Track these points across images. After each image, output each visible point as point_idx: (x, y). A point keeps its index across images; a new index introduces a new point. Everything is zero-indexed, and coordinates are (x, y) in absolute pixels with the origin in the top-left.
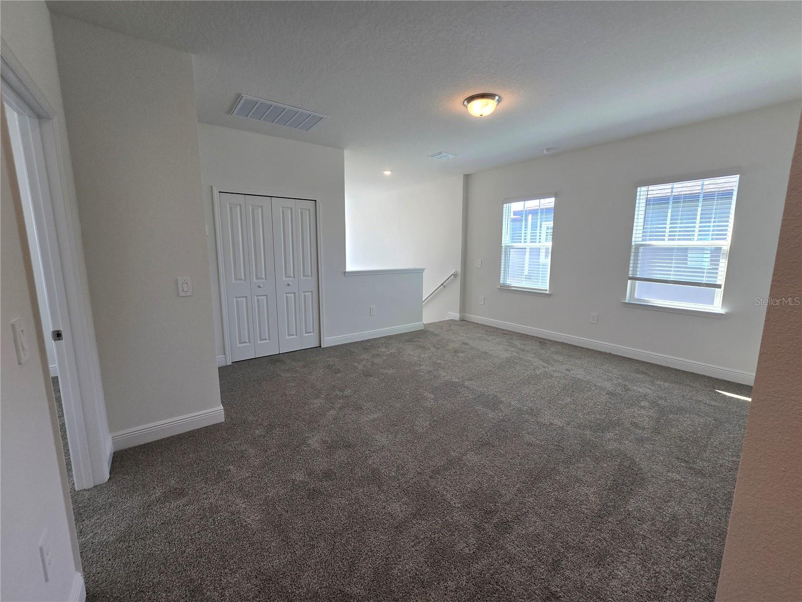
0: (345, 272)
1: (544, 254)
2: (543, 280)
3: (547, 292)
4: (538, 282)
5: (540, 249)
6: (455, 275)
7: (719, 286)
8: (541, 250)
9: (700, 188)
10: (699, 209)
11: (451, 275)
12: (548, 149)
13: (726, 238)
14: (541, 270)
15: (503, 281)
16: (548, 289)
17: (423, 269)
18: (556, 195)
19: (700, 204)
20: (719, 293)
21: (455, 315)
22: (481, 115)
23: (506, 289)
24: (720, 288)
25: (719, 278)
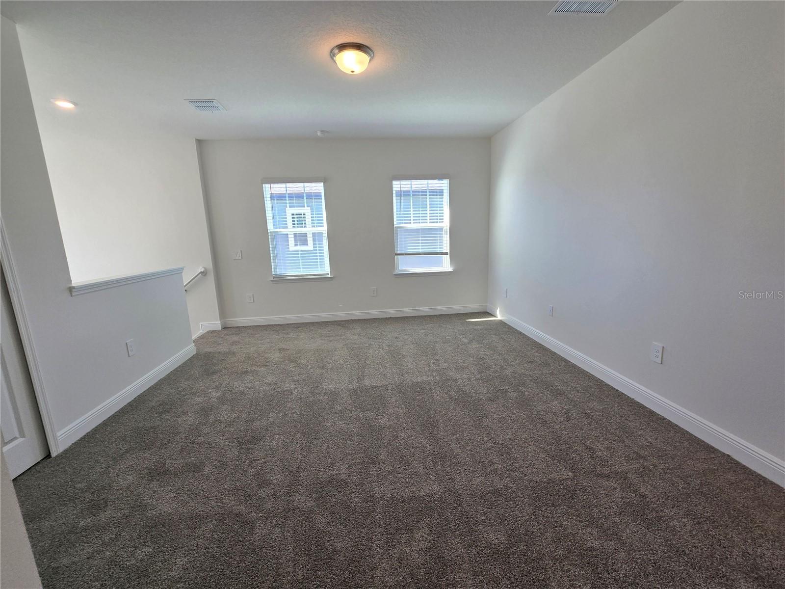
0: (71, 289)
1: (293, 239)
2: (322, 265)
3: (329, 276)
4: (318, 268)
5: (287, 234)
6: (204, 274)
7: (446, 254)
8: (289, 236)
9: (427, 186)
10: (428, 200)
11: (199, 274)
12: (322, 132)
13: (443, 222)
14: (318, 255)
15: (275, 271)
16: (329, 273)
17: (182, 269)
18: (324, 180)
19: (428, 197)
20: (446, 259)
21: (216, 324)
22: (353, 72)
23: (281, 280)
24: (448, 254)
25: (445, 248)
